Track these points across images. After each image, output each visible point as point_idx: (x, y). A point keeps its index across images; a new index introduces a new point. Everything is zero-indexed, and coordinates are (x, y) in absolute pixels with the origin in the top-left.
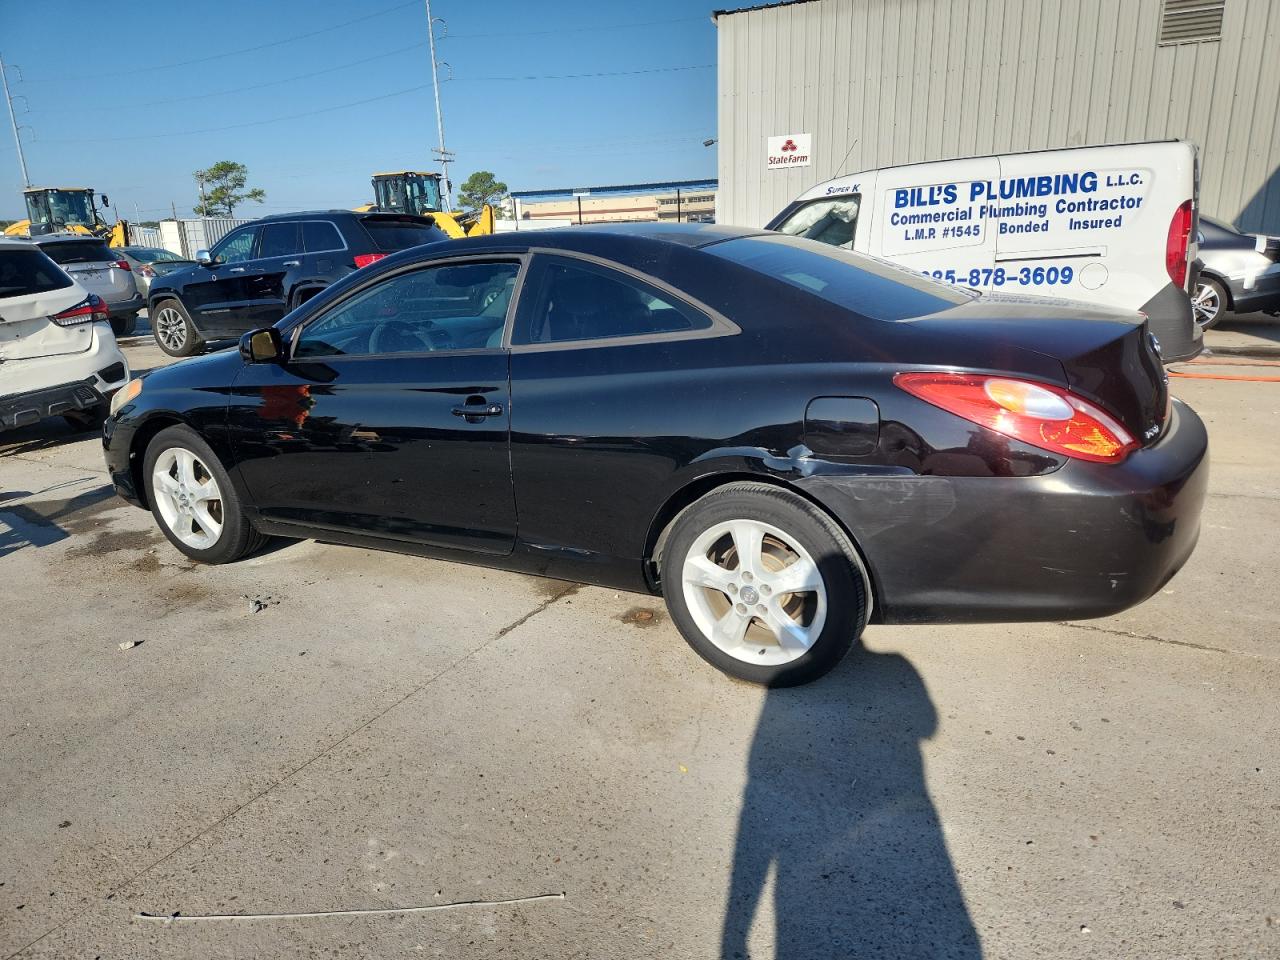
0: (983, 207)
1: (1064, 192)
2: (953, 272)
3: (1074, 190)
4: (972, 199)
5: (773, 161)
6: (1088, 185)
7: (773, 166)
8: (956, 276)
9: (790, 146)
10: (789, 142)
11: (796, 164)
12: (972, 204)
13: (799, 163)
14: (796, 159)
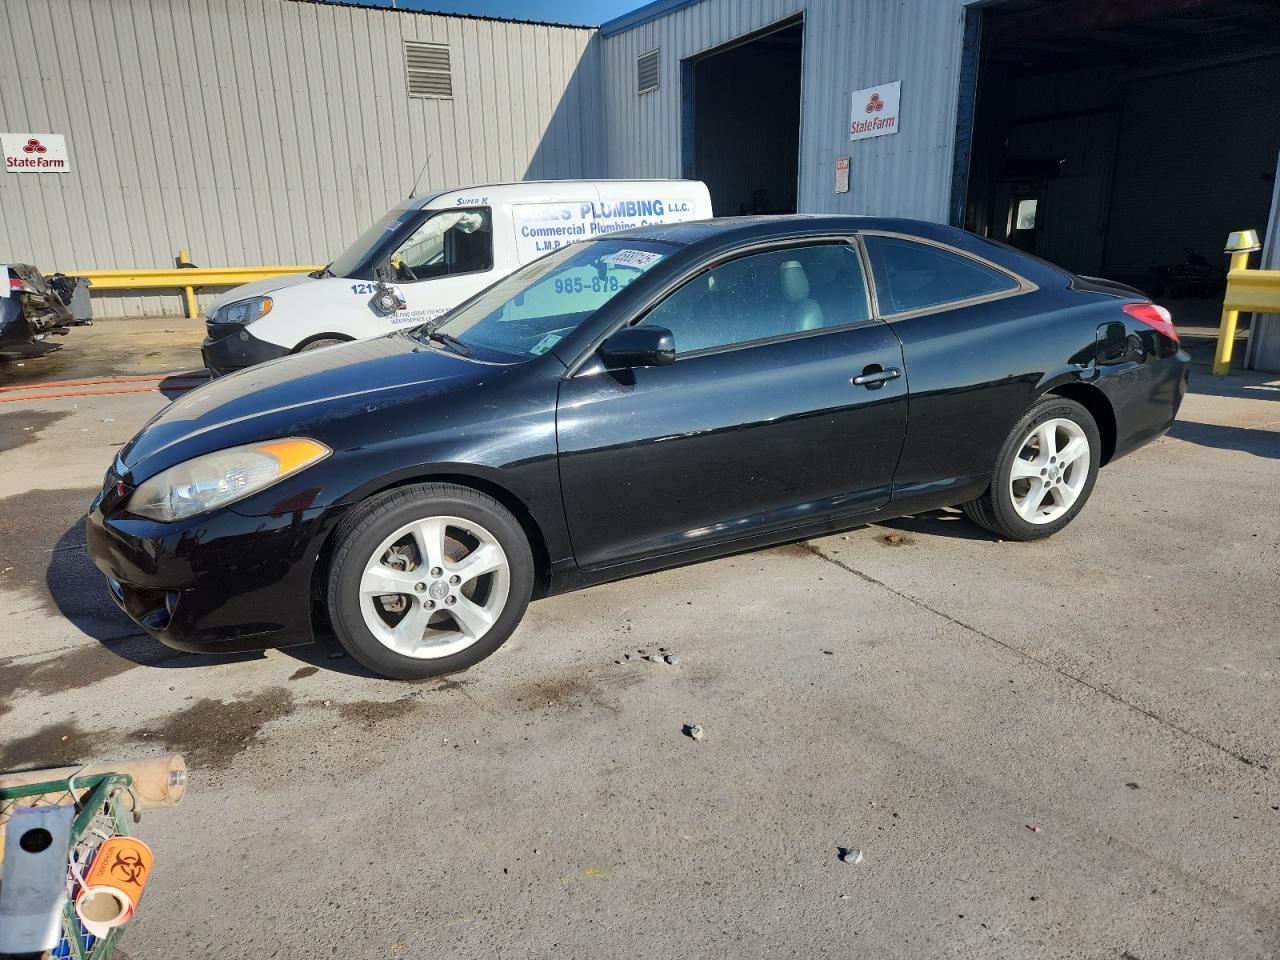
0: (592, 224)
1: (644, 215)
2: (579, 279)
3: (650, 214)
4: (583, 217)
5: (13, 162)
6: (659, 211)
7: (13, 169)
8: (583, 283)
9: (34, 146)
10: (34, 143)
11: (48, 169)
12: (584, 221)
13: (52, 169)
14: (48, 163)
